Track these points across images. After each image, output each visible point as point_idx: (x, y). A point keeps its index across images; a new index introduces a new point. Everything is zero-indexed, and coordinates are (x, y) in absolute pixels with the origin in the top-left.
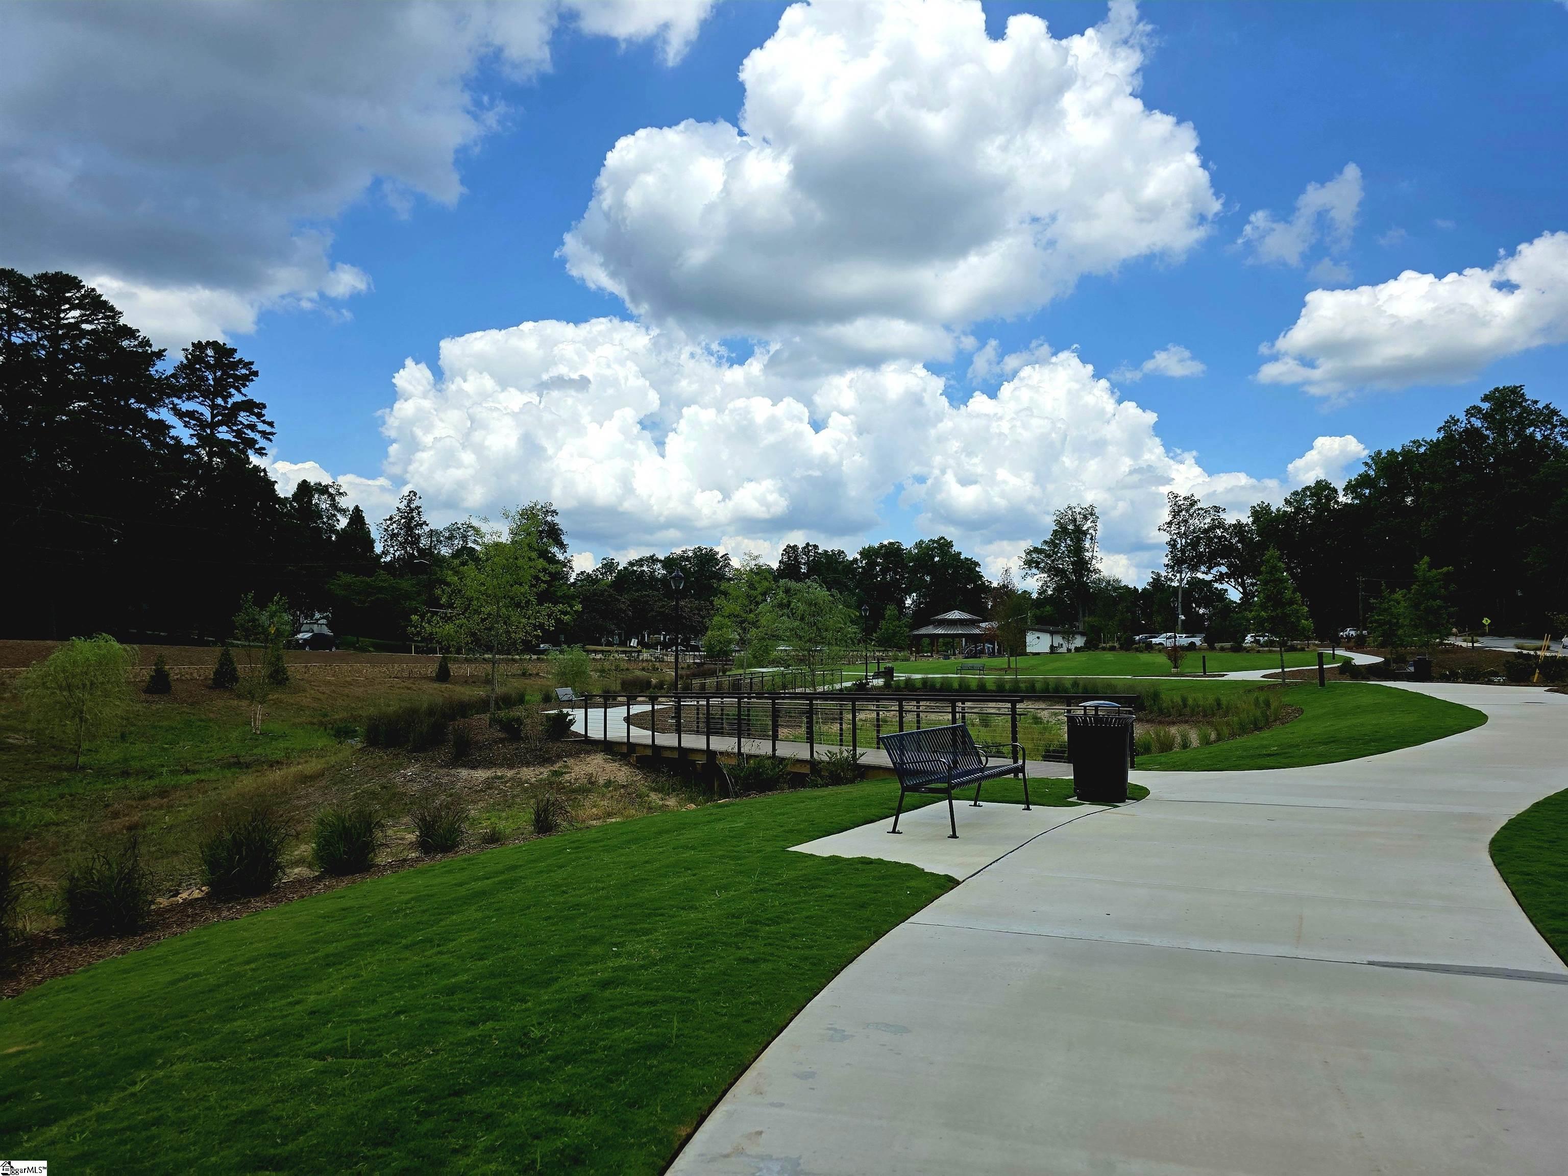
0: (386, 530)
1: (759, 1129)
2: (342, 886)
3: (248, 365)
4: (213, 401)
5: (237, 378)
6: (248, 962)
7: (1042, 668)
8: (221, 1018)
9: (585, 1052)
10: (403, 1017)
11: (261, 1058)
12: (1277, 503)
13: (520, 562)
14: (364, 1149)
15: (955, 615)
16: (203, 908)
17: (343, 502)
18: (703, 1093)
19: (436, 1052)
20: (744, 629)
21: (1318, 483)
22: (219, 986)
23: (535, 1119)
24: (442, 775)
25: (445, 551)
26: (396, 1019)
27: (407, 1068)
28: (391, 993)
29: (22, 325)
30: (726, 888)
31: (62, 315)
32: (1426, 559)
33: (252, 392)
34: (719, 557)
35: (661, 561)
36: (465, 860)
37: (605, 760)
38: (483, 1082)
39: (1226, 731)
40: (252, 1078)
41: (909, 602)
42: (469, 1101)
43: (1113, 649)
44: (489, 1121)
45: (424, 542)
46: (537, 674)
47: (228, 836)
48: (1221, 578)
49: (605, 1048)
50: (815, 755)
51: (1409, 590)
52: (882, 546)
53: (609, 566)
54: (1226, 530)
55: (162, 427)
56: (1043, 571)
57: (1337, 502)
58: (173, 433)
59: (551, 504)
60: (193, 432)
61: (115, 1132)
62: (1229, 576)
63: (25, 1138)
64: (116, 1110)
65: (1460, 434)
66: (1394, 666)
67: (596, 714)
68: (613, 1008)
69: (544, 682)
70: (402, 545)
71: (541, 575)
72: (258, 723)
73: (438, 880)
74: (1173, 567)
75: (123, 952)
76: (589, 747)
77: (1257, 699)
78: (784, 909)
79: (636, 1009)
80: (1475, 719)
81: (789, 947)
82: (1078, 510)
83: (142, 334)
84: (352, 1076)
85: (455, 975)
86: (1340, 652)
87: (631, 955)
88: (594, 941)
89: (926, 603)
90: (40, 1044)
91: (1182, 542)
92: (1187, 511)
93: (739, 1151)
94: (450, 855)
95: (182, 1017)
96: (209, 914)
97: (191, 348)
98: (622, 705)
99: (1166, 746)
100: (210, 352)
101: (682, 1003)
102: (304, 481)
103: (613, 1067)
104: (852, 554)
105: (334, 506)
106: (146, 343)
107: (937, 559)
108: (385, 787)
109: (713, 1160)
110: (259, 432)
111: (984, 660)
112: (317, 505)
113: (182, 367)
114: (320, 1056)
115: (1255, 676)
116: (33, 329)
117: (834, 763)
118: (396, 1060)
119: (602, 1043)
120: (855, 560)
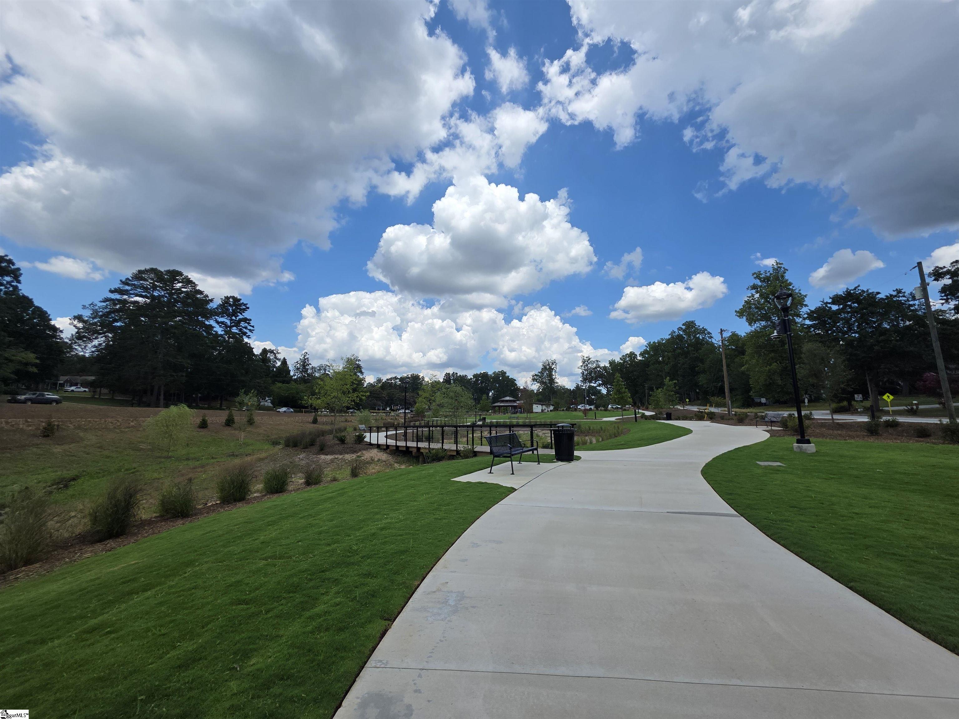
0: (295, 367)
1: (447, 581)
2: (275, 497)
3: (245, 305)
4: (231, 318)
5: (241, 309)
6: (235, 526)
7: (539, 417)
8: (224, 546)
9: (375, 554)
10: (300, 543)
11: (241, 561)
12: (617, 359)
13: (347, 377)
14: (284, 595)
15: (508, 398)
16: (218, 507)
17: (279, 356)
18: (423, 568)
19: (314, 556)
20: (430, 403)
21: (631, 352)
22: (223, 534)
23: (355, 580)
24: (313, 457)
25: (317, 375)
26: (297, 544)
27: (302, 562)
28: (295, 535)
29: (158, 289)
30: (428, 493)
31: (174, 285)
32: (668, 378)
33: (246, 315)
34: (420, 377)
35: (399, 379)
36: (323, 487)
37: (377, 451)
38: (333, 567)
39: (605, 438)
40: (236, 568)
41: (490, 394)
42: (328, 574)
43: (563, 410)
44: (337, 581)
45: (309, 371)
46: (351, 421)
47: (229, 478)
48: (599, 385)
49: (383, 552)
50: (458, 448)
51: (663, 388)
52: (481, 373)
53: (379, 381)
54: (601, 368)
55: (211, 327)
56: (538, 383)
57: (637, 359)
58: (215, 329)
59: (358, 357)
60: (222, 329)
61: (177, 592)
62: (602, 384)
63: (136, 597)
64: (177, 584)
65: (676, 336)
66: (659, 415)
67: (374, 435)
68: (386, 537)
69: (353, 424)
70: (301, 372)
71: (354, 381)
72: (242, 439)
73: (313, 494)
74: (583, 381)
75: (183, 524)
76: (371, 447)
77: (615, 427)
78: (451, 500)
79: (395, 538)
80: (688, 432)
81: (454, 514)
82: (550, 361)
83: (205, 293)
84: (279, 566)
85: (321, 527)
86: (640, 411)
87: (392, 518)
88: (377, 513)
89: (497, 394)
90: (145, 559)
91: (586, 373)
92: (587, 362)
93: (439, 590)
94: (318, 485)
95: (207, 547)
96: (219, 509)
97: (224, 298)
98: (384, 431)
99: (585, 443)
100: (231, 300)
101: (413, 535)
102: (265, 348)
103: (387, 559)
104: (470, 376)
105: (276, 358)
106: (207, 296)
107: (501, 378)
108: (292, 462)
109: (429, 594)
110: (248, 329)
111: (518, 415)
112: (269, 357)
113: (220, 305)
114: (266, 559)
115: (613, 419)
116: (163, 290)
117: (465, 451)
118: (297, 559)
119: (381, 551)
120: (471, 378)
